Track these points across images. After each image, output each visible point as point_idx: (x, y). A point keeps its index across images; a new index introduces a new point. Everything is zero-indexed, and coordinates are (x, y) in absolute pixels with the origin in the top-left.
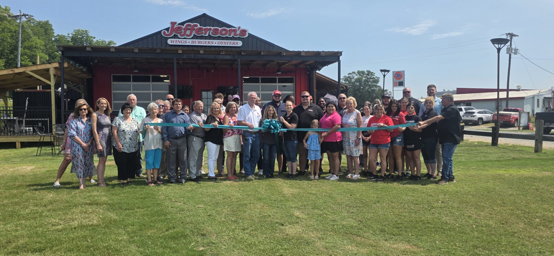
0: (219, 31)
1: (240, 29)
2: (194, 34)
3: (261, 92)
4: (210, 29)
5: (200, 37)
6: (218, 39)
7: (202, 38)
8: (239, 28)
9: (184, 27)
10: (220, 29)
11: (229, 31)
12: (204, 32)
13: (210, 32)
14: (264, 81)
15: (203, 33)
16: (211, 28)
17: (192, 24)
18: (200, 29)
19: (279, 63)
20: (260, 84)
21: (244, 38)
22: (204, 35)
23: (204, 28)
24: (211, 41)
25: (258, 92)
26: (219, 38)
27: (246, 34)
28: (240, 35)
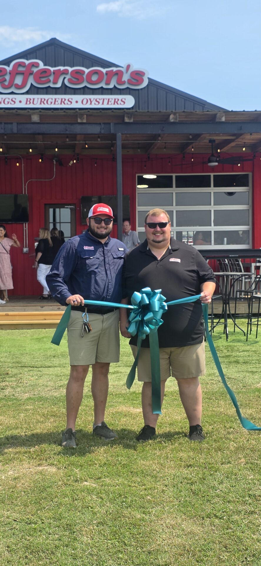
0: (85, 76)
1: (130, 71)
2: (32, 84)
3: (175, 208)
4: (66, 72)
5: (45, 90)
6: (84, 94)
7: (48, 91)
8: (128, 67)
9: (9, 69)
10: (87, 71)
11: (106, 74)
12: (52, 78)
13: (64, 78)
14: (183, 182)
15: (50, 81)
16: (67, 70)
17: (27, 62)
18: (45, 71)
19: (214, 141)
20: (174, 190)
21: (138, 90)
22: (52, 85)
23: (52, 69)
24: (67, 97)
25: (169, 208)
26: (84, 91)
27: (142, 81)
28: (129, 82)
